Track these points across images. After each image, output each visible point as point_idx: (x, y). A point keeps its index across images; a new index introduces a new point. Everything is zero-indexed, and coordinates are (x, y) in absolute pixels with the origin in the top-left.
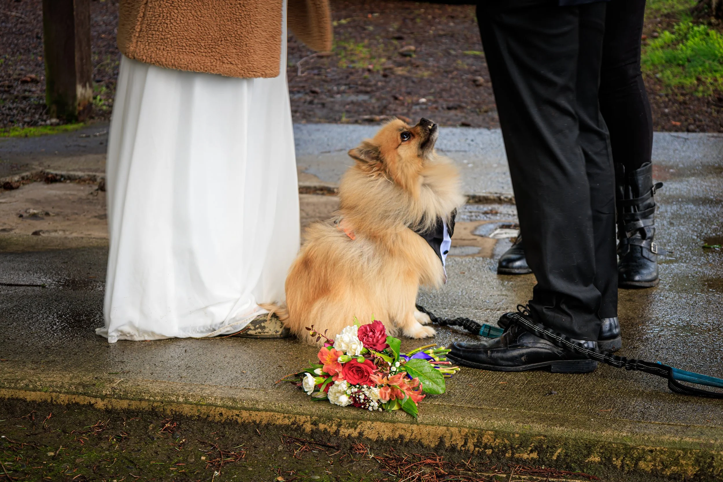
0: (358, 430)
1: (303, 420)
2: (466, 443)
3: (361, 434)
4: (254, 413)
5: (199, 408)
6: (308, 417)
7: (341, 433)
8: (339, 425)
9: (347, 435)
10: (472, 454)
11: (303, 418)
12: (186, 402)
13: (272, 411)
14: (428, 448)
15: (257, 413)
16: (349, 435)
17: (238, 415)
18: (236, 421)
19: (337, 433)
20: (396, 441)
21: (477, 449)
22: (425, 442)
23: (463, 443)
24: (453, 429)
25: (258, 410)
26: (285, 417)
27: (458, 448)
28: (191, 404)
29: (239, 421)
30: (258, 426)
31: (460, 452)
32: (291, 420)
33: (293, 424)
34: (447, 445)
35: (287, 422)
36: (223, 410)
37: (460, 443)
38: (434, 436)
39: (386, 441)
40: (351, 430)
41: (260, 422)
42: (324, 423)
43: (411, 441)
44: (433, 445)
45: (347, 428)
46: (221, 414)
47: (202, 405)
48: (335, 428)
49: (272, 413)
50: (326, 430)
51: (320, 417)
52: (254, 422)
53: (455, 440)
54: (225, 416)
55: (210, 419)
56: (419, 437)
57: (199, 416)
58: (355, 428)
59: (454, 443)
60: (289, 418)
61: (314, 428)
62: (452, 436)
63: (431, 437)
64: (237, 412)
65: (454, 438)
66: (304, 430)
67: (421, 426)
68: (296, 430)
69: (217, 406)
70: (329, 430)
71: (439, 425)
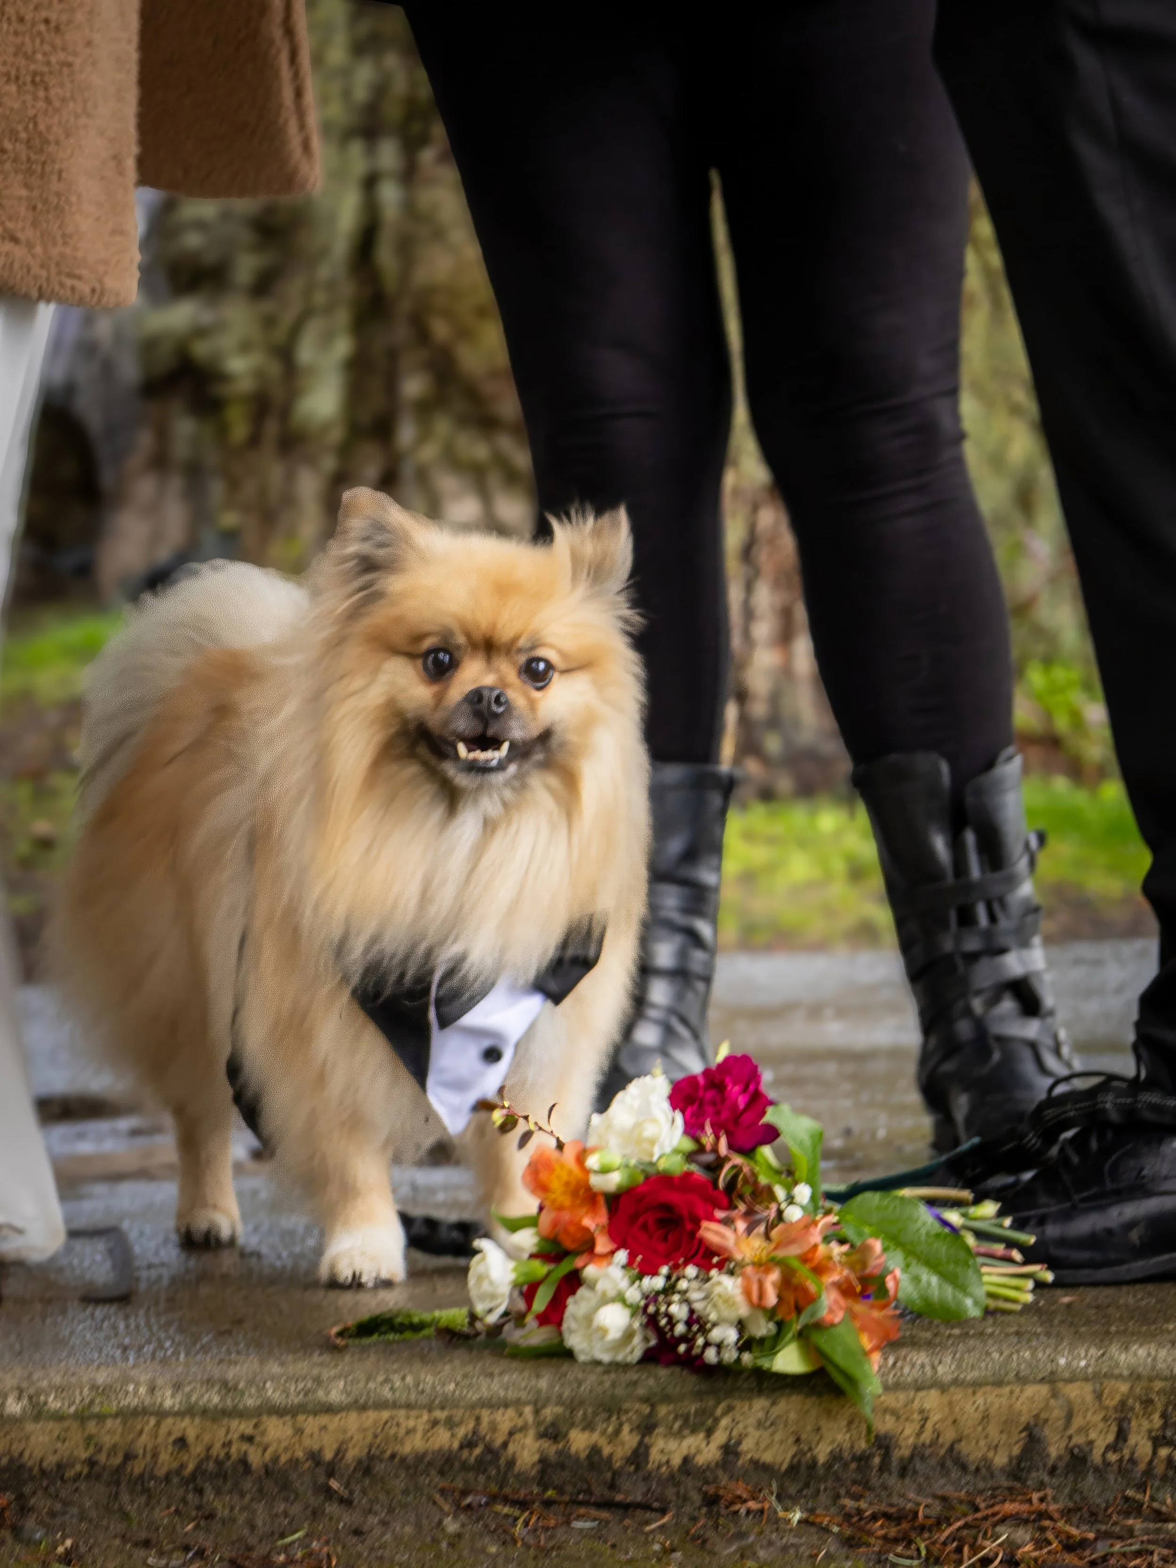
0: (720, 1437)
1: (505, 1426)
2: (1122, 1435)
3: (730, 1450)
4: (311, 1424)
5: (92, 1427)
6: (528, 1410)
7: (655, 1456)
8: (647, 1428)
9: (676, 1461)
10: (1149, 1472)
11: (505, 1419)
12: (38, 1413)
13: (381, 1405)
14: (984, 1469)
15: (324, 1419)
16: (686, 1460)
17: (250, 1439)
18: (244, 1462)
19: (639, 1456)
20: (863, 1459)
21: (1164, 1452)
22: (973, 1452)
23: (1111, 1438)
24: (1073, 1391)
25: (329, 1409)
26: (435, 1423)
27: (1096, 1456)
28: (58, 1417)
29: (255, 1458)
30: (331, 1471)
31: (1100, 1472)
32: (461, 1432)
33: (468, 1444)
34: (1055, 1450)
35: (443, 1439)
36: (190, 1428)
37: (1102, 1438)
38: (1007, 1424)
39: (828, 1466)
40: (692, 1443)
41: (340, 1453)
42: (589, 1426)
43: (918, 1452)
44: (1000, 1460)
45: (679, 1435)
46: (182, 1442)
47: (101, 1418)
48: (629, 1439)
49: (385, 1415)
50: (595, 1450)
51: (572, 1406)
52: (315, 1457)
53: (1084, 1430)
54: (197, 1450)
55: (137, 1467)
56: (949, 1436)
57: (91, 1463)
58: (709, 1433)
59: (1079, 1440)
60: (451, 1424)
61: (551, 1449)
62: (1069, 1417)
63: (993, 1430)
64: (246, 1427)
65: (1078, 1422)
66: (511, 1463)
67: (957, 1394)
68: (480, 1466)
69: (161, 1414)
70: (606, 1450)
71: (1022, 1380)
